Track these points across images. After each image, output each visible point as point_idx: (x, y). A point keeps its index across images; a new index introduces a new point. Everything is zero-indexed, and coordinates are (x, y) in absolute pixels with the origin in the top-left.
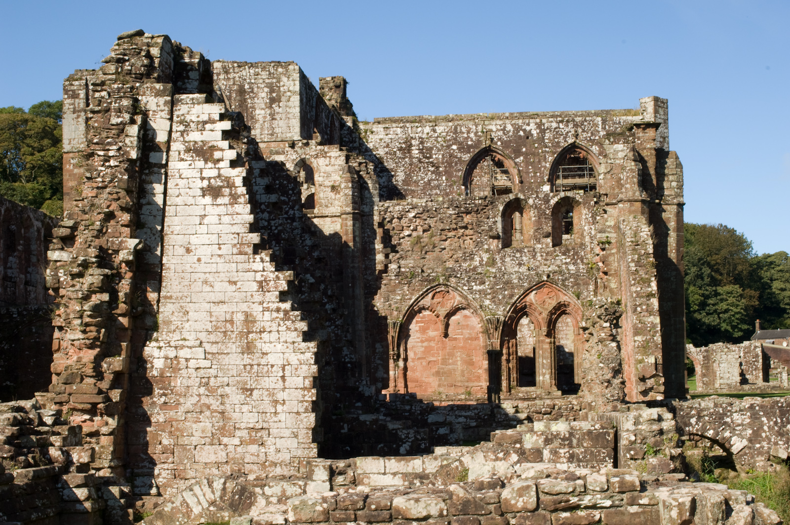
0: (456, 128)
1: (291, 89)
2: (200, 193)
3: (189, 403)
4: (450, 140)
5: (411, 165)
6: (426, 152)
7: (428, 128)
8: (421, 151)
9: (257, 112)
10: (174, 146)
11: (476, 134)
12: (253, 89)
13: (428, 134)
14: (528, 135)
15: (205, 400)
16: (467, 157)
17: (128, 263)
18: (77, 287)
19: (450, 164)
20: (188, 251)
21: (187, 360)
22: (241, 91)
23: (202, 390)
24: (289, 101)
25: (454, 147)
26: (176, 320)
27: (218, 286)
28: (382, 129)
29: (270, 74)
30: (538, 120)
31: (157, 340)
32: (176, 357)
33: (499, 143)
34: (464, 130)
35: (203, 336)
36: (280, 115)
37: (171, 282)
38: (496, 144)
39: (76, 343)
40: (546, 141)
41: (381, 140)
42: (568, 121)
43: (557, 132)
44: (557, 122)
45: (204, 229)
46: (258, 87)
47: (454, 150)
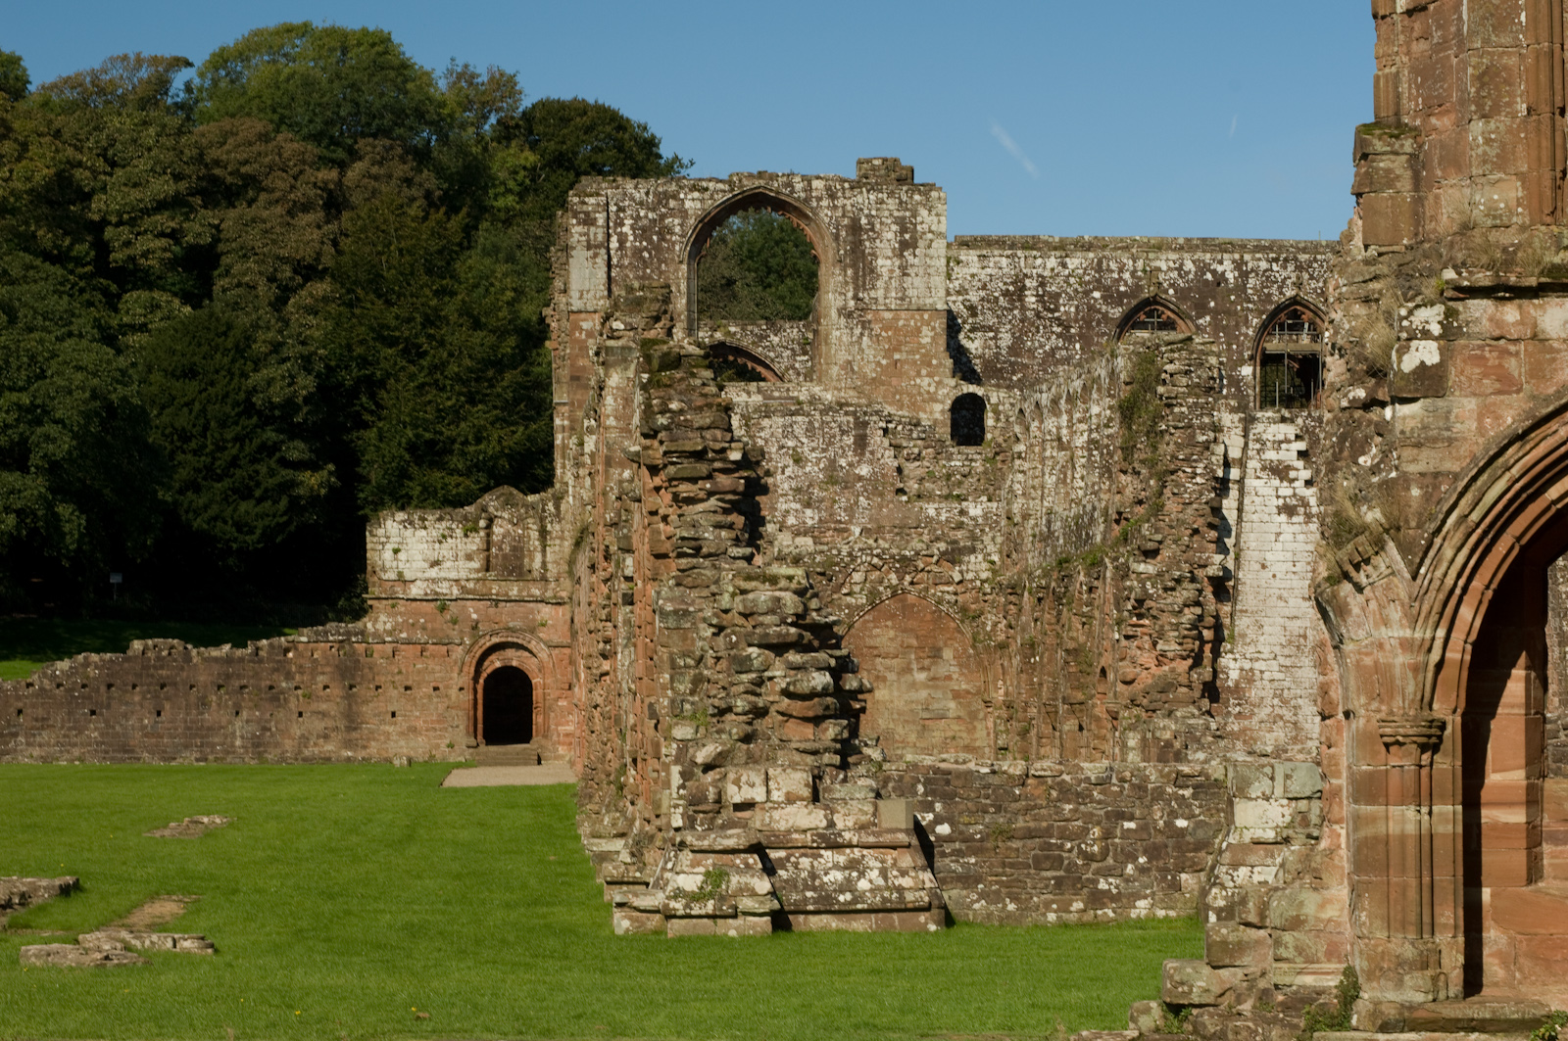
0: (1100, 262)
1: (933, 228)
2: (1275, 511)
3: (1263, 713)
4: (1089, 282)
5: (1022, 321)
6: (1048, 301)
7: (1053, 259)
8: (1040, 298)
9: (880, 262)
10: (1253, 464)
11: (1133, 274)
12: (873, 225)
13: (1053, 270)
14: (1220, 279)
15: (1278, 711)
16: (1116, 312)
17: (1210, 578)
18: (1169, 601)
19: (1088, 323)
20: (1264, 567)
21: (1262, 672)
22: (855, 228)
23: (1276, 701)
24: (929, 247)
25: (1097, 295)
26: (1251, 634)
27: (1292, 602)
28: (976, 259)
29: (901, 202)
30: (1237, 256)
31: (1232, 652)
32: (1251, 670)
33: (1171, 292)
34: (1113, 266)
35: (1277, 649)
36: (916, 270)
37: (1247, 598)
38: (1166, 292)
39: (1170, 655)
40: (1250, 291)
41: (973, 276)
42: (1286, 260)
43: (1267, 278)
44: (1268, 260)
45: (1279, 545)
46: (882, 223)
47: (1096, 300)
